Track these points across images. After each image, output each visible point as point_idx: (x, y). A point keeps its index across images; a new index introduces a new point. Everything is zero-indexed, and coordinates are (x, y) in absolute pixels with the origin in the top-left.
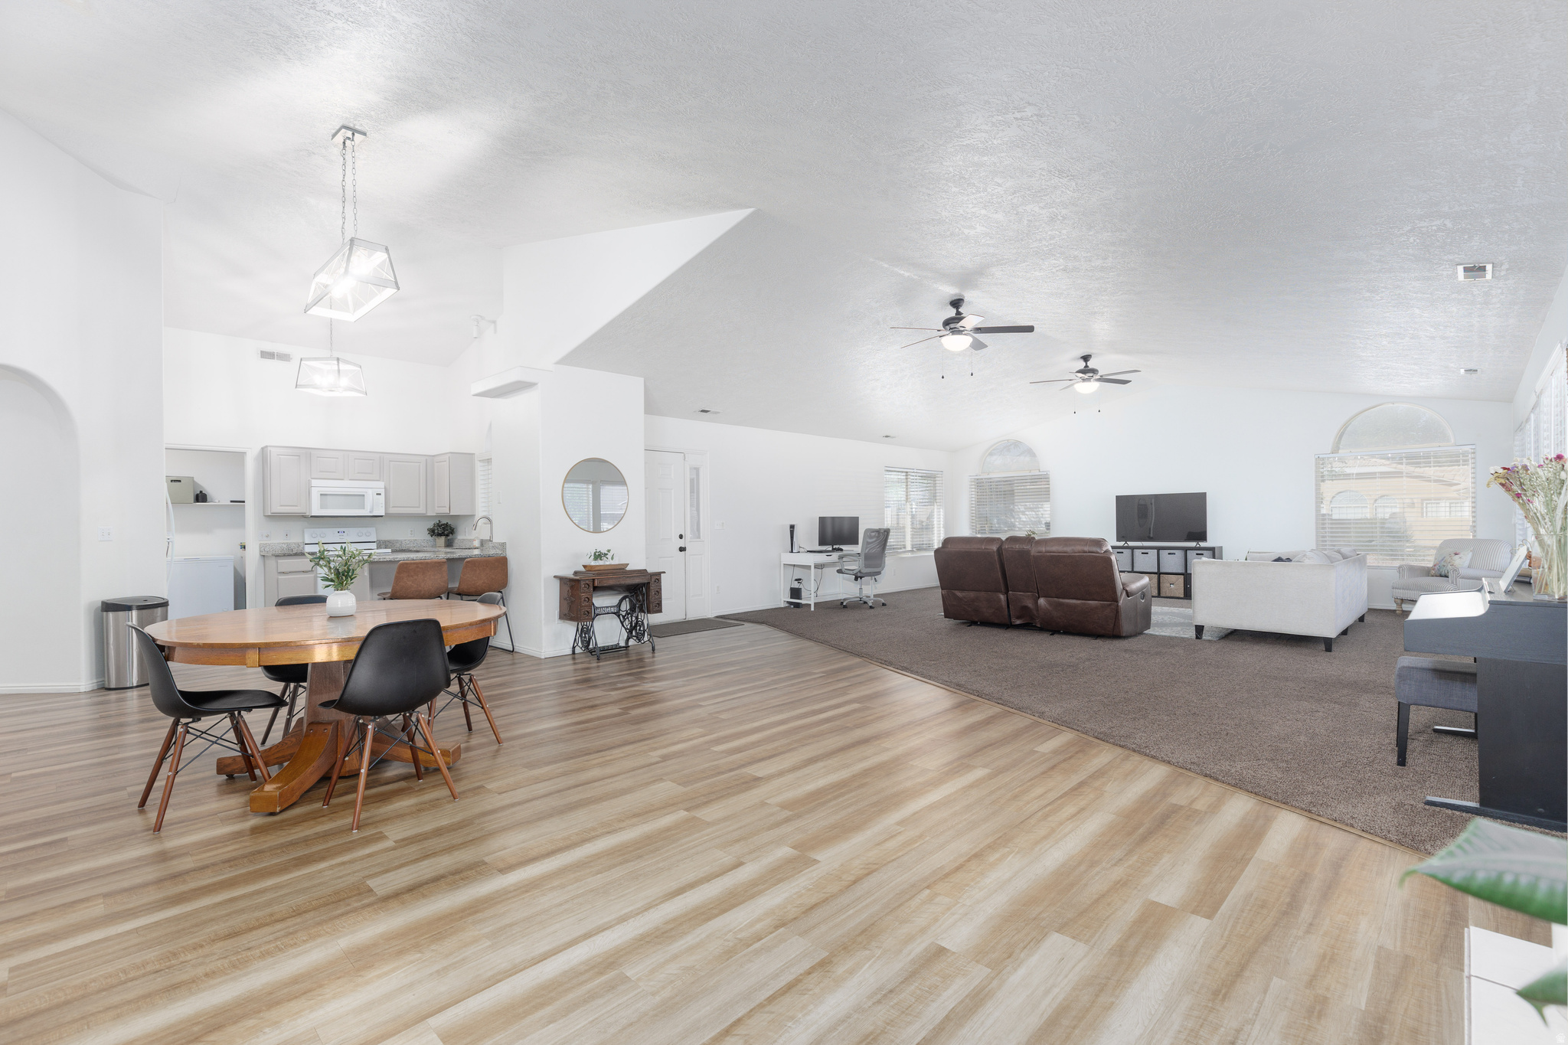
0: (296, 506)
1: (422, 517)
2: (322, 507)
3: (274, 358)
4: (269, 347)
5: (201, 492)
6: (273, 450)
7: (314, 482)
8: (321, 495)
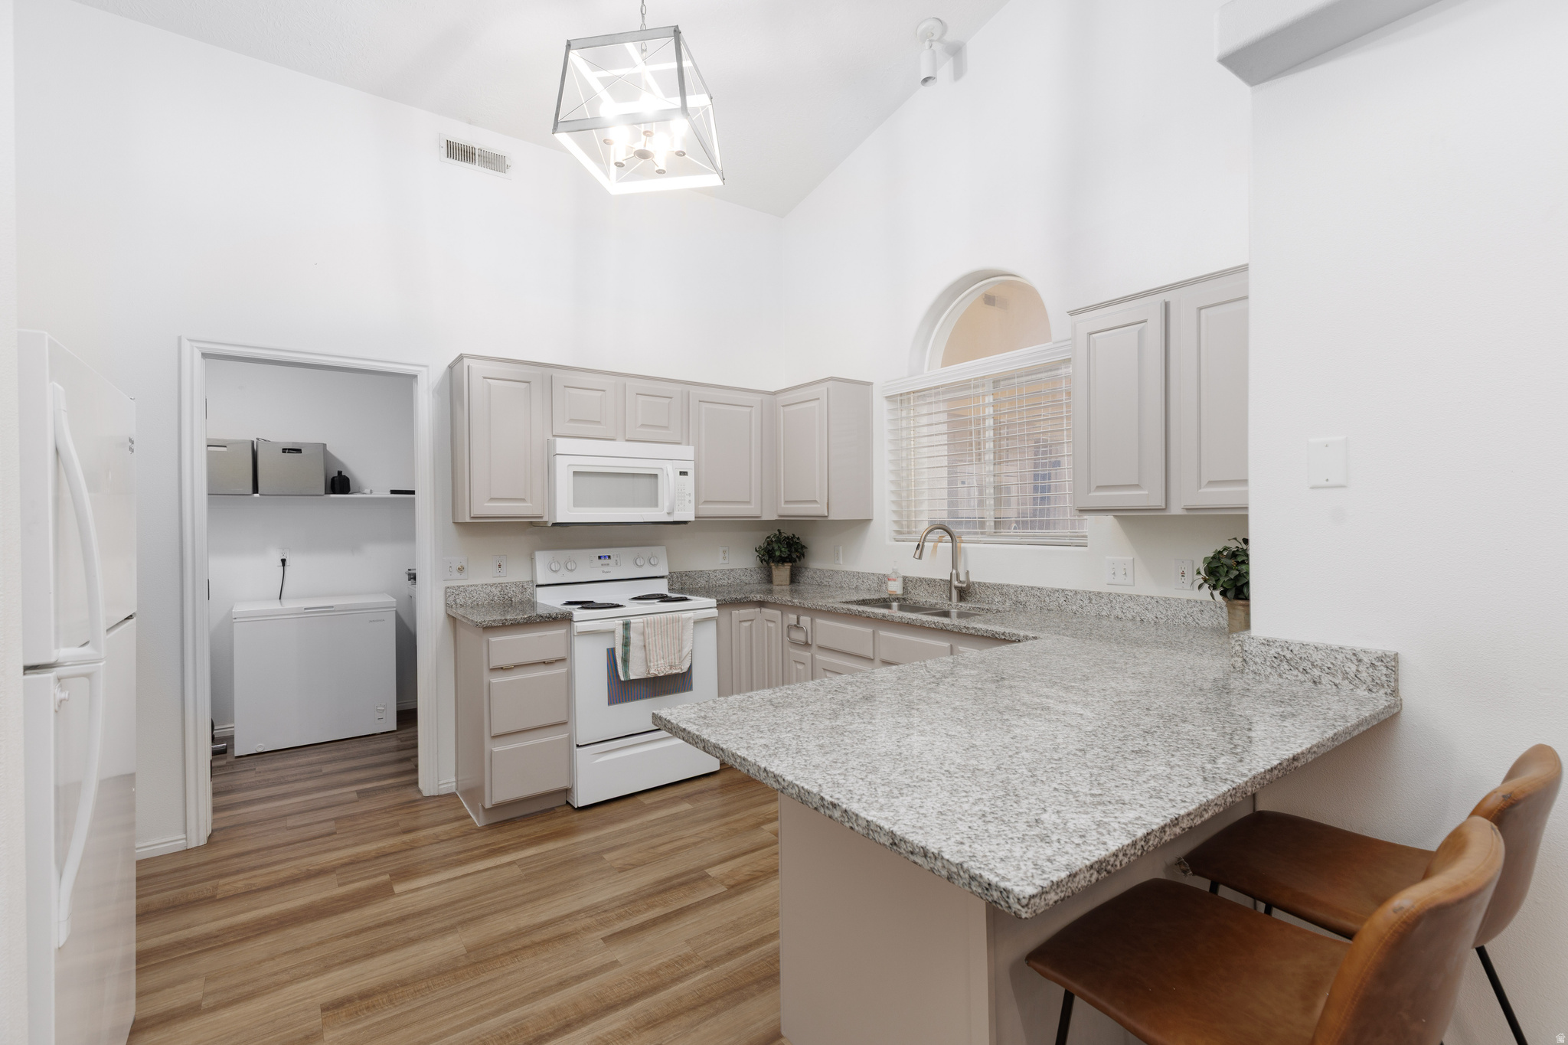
0: (523, 500)
1: (753, 524)
2: (578, 502)
3: (473, 160)
4: (464, 136)
5: (340, 473)
6: (475, 365)
7: (562, 445)
8: (575, 473)
